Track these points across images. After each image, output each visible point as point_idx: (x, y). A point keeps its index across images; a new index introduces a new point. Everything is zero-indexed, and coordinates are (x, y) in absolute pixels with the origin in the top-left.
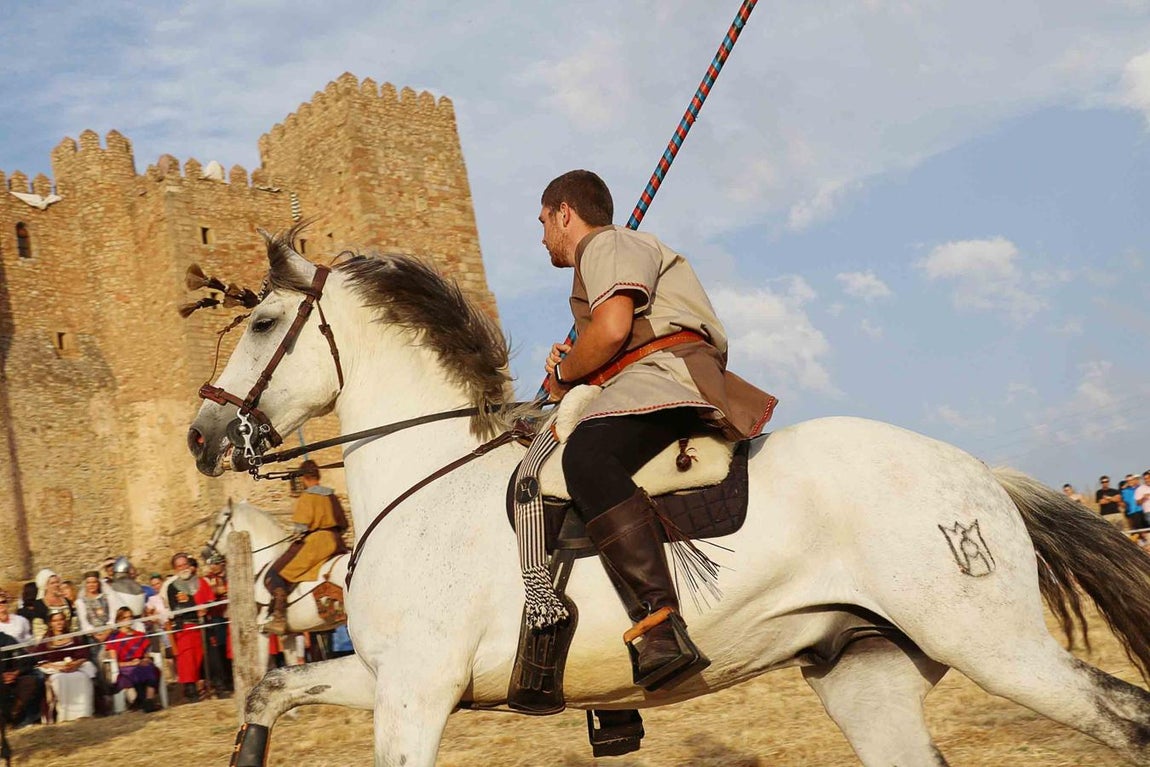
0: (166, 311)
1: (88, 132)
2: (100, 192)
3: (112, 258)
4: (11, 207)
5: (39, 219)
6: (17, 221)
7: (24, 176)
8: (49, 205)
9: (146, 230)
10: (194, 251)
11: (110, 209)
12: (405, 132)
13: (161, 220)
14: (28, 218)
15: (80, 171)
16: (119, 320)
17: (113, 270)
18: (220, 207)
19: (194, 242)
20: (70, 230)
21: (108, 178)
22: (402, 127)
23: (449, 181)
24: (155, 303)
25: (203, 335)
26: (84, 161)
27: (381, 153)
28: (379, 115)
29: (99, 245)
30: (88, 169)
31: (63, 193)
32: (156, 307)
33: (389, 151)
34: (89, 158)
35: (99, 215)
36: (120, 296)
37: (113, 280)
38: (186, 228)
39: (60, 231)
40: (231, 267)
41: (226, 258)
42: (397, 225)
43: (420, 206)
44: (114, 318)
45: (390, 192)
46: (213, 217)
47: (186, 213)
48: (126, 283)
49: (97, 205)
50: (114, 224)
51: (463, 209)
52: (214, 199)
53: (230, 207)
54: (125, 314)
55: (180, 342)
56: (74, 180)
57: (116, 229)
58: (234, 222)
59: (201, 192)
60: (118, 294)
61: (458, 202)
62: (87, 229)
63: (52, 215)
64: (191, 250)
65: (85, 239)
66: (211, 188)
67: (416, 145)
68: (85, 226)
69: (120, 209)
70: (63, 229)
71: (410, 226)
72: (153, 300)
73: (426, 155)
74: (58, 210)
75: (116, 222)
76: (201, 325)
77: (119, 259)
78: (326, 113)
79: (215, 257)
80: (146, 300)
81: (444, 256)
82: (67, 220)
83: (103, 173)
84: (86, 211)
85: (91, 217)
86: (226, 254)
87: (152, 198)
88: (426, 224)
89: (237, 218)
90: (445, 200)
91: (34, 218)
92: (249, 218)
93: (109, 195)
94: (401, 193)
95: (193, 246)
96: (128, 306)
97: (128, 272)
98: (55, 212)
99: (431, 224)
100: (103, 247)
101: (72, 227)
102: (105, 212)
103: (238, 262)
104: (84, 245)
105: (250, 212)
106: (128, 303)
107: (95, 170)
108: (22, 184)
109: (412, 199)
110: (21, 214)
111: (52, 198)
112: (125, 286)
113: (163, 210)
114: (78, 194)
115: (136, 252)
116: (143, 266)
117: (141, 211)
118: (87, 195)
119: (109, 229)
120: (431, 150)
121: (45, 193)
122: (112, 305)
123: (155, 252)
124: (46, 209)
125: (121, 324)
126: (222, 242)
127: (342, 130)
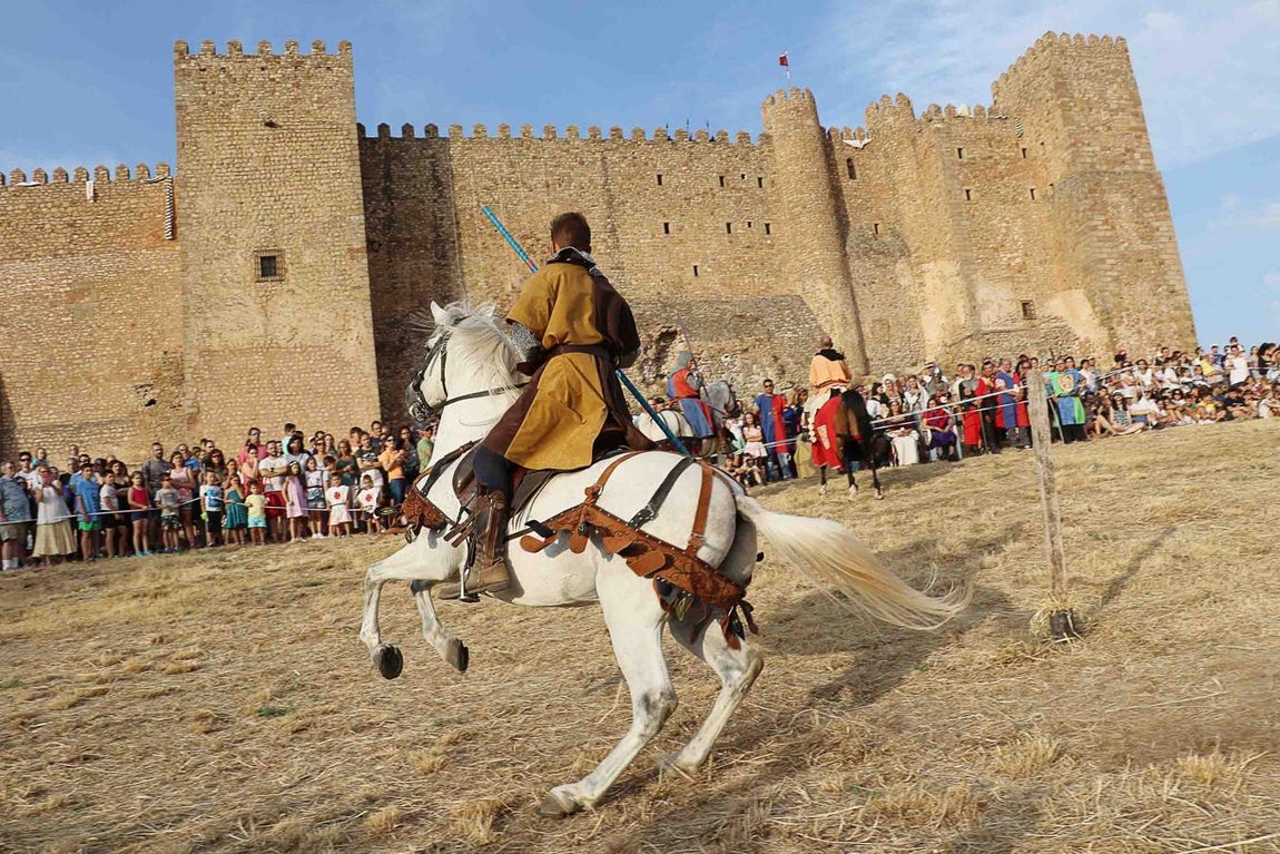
0: (938, 205)
1: (884, 96)
2: (894, 133)
3: (904, 174)
4: (843, 150)
5: (859, 155)
6: (848, 158)
8: (865, 145)
9: (923, 154)
11: (900, 143)
12: (1092, 66)
13: (932, 146)
14: (853, 155)
15: (881, 122)
16: (910, 213)
17: (904, 181)
18: (969, 133)
19: (954, 158)
20: (878, 159)
21: (898, 124)
22: (1089, 63)
23: (1125, 96)
24: (931, 200)
25: (963, 217)
26: (883, 115)
27: (1075, 83)
28: (1073, 57)
29: (895, 167)
30: (886, 120)
31: (872, 137)
32: (932, 202)
33: (1081, 81)
34: (886, 113)
35: (894, 148)
36: (909, 198)
37: (905, 188)
38: (948, 149)
39: (872, 161)
40: (979, 172)
41: (976, 166)
42: (1089, 132)
43: (1105, 116)
44: (907, 212)
45: (1082, 110)
46: (965, 140)
47: (947, 140)
48: (913, 189)
49: (893, 142)
50: (904, 153)
51: (1136, 115)
52: (964, 129)
53: (975, 133)
54: (913, 209)
55: (947, 224)
56: (878, 128)
57: (905, 156)
58: (978, 142)
59: (956, 125)
60: (908, 196)
61: (1133, 110)
63: (866, 151)
64: (953, 163)
65: (886, 164)
66: (963, 122)
67: (1100, 74)
68: (886, 157)
69: (906, 142)
70: (873, 159)
71: (1098, 131)
72: (930, 198)
73: (1108, 80)
74: (870, 148)
75: (905, 151)
77: (908, 174)
78: (1036, 61)
79: (968, 166)
80: (925, 199)
82: (876, 153)
83: (895, 121)
84: (886, 146)
85: (889, 150)
86: (975, 164)
87: (926, 133)
89: (980, 139)
90: (1123, 110)
91: (857, 155)
92: (988, 138)
93: (900, 134)
94: (1091, 109)
95: (954, 161)
96: (915, 203)
97: (914, 182)
98: (868, 149)
99: (1113, 128)
100: (898, 168)
101: (878, 157)
102: (898, 145)
103: (983, 168)
104: (886, 168)
105: (988, 134)
106: (914, 201)
107: (890, 120)
108: (848, 134)
109: (1099, 112)
110: (850, 153)
111: (866, 141)
112: (912, 191)
113: (933, 140)
114: (881, 136)
115: (918, 169)
116: (922, 177)
117: (919, 142)
118: (886, 136)
119: (901, 156)
120: (1111, 76)
121: (862, 138)
122: (905, 204)
123: (929, 167)
124: (863, 148)
125: (911, 215)
126: (970, 156)
127: (1047, 71)
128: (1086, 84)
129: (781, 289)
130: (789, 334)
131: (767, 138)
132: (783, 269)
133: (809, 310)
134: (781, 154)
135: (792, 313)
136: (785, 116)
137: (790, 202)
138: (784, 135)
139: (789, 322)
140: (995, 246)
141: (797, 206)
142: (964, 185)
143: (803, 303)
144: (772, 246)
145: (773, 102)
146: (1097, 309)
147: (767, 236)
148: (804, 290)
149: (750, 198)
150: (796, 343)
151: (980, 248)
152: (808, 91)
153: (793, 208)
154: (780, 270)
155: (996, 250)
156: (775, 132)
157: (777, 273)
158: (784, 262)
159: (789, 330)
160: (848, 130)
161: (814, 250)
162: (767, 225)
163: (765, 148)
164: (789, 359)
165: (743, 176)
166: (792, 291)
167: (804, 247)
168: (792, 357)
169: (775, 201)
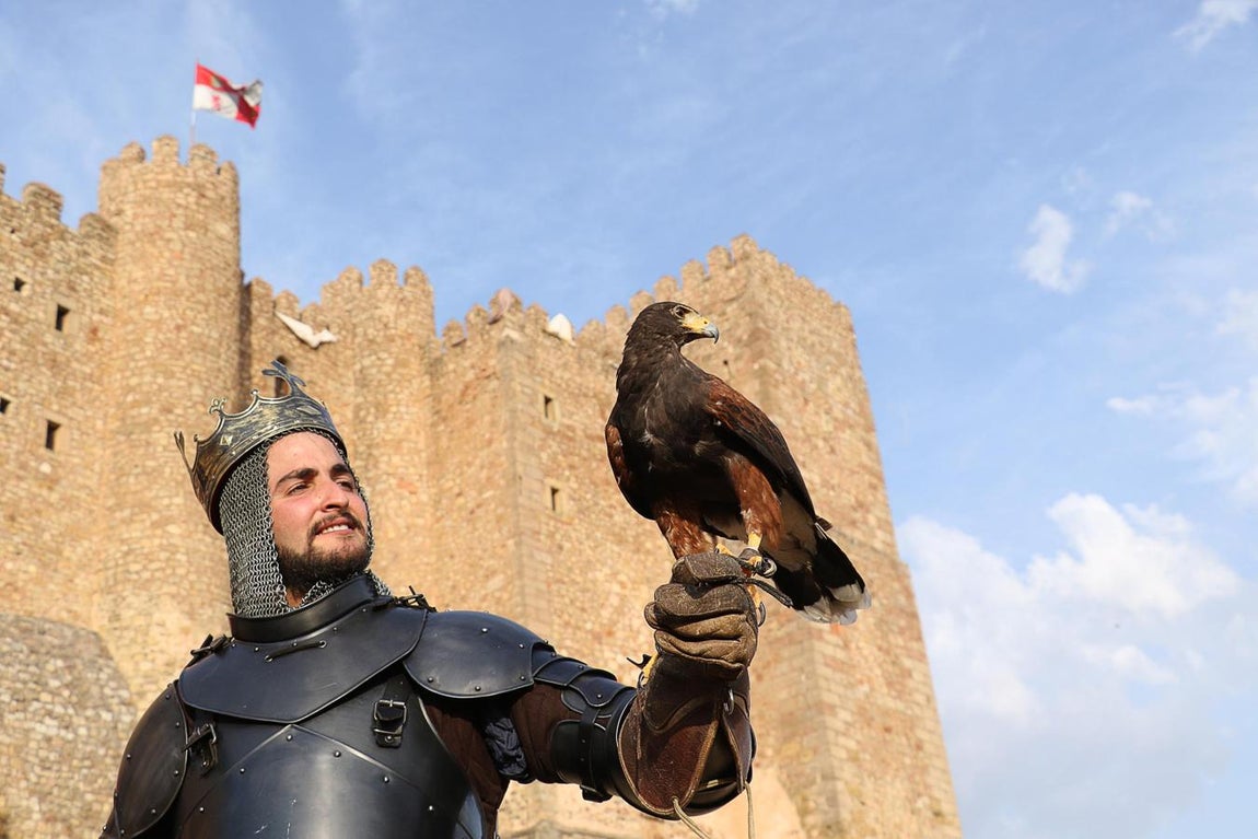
0: (479, 506)
1: (383, 261)
2: (391, 339)
3: (398, 430)
4: (274, 333)
5: (306, 358)
6: (278, 354)
7: (294, 297)
8: (322, 344)
9: (458, 393)
10: (533, 424)
11: (400, 363)
12: (807, 327)
13: (488, 377)
14: (293, 353)
15: (364, 310)
16: (397, 516)
17: (398, 445)
18: (567, 376)
19: (533, 412)
20: (342, 384)
21: (403, 324)
22: (803, 319)
23: (853, 405)
24: (459, 495)
25: (539, 544)
26: (371, 297)
27: (784, 344)
28: (780, 297)
29: (381, 409)
30: (377, 308)
31: (339, 333)
32: (461, 500)
33: (793, 345)
34: (381, 294)
35: (385, 369)
36: (402, 482)
37: (396, 459)
38: (526, 390)
39: (330, 382)
40: (576, 458)
41: (571, 444)
42: (804, 441)
43: (826, 425)
44: (391, 512)
45: (794, 396)
46: (559, 385)
47: (526, 370)
48: (414, 466)
49: (384, 355)
50: (406, 384)
51: (868, 445)
52: (561, 362)
53: (578, 379)
54: (408, 508)
55: (500, 551)
56: (355, 321)
57: (406, 392)
58: (582, 400)
59: (545, 348)
60: (402, 479)
61: (863, 434)
62: (364, 386)
63: (321, 358)
64: (530, 421)
65: (360, 400)
66: (558, 348)
67: (818, 347)
68: (363, 382)
69: (415, 365)
70: (333, 379)
71: (815, 447)
72: (456, 490)
73: (829, 363)
74: (332, 353)
75: (409, 381)
76: (537, 529)
77: (408, 431)
78: (707, 285)
79: (558, 439)
80: (441, 492)
81: (853, 500)
82: (341, 370)
83: (398, 316)
84: (367, 362)
85: (374, 371)
86: (571, 439)
87: (475, 348)
88: (833, 451)
89: (586, 395)
90: (851, 427)
91: (300, 356)
92: (599, 400)
93: (403, 345)
94: (806, 401)
95: (533, 417)
96: (414, 499)
97: (419, 452)
98: (326, 354)
99: (838, 452)
100: (386, 412)
101: (345, 380)
102: (395, 366)
103: (584, 453)
104: (358, 408)
105: (601, 393)
106: (412, 493)
107: (388, 310)
108: (290, 307)
109: (817, 413)
110: (287, 346)
111: (326, 336)
112: (412, 470)
113: (492, 362)
114: (358, 340)
115: (434, 425)
116: (444, 442)
117: (451, 367)
118: (372, 342)
119: (398, 389)
120: (832, 359)
121: (318, 327)
122: (391, 494)
123: (470, 423)
124: (316, 349)
125: (401, 522)
126: (567, 421)
127: (735, 305)
128: (799, 355)
129: (48, 603)
130: (50, 727)
131: (102, 228)
132: (67, 552)
133: (118, 676)
134: (132, 274)
135: (70, 668)
136: (166, 194)
137: (130, 389)
138: (152, 236)
139: (54, 693)
140: (597, 628)
141: (148, 403)
142: (547, 474)
143: (104, 653)
144: (51, 482)
145: (141, 157)
146: (810, 820)
147: (43, 451)
148: (116, 617)
149: (23, 341)
150: (66, 757)
151: (567, 624)
152: (232, 168)
153: (136, 404)
154: (59, 552)
155: (597, 638)
156: (131, 220)
157: (47, 558)
158: (74, 534)
159: (50, 714)
160: (292, 301)
161: (168, 521)
162: (52, 428)
163: (95, 249)
164: (34, 803)
165: (18, 285)
166: (76, 616)
167: (145, 507)
168: (43, 798)
169: (90, 377)
